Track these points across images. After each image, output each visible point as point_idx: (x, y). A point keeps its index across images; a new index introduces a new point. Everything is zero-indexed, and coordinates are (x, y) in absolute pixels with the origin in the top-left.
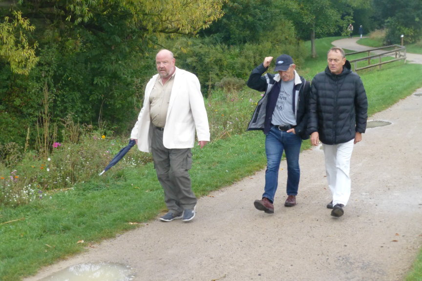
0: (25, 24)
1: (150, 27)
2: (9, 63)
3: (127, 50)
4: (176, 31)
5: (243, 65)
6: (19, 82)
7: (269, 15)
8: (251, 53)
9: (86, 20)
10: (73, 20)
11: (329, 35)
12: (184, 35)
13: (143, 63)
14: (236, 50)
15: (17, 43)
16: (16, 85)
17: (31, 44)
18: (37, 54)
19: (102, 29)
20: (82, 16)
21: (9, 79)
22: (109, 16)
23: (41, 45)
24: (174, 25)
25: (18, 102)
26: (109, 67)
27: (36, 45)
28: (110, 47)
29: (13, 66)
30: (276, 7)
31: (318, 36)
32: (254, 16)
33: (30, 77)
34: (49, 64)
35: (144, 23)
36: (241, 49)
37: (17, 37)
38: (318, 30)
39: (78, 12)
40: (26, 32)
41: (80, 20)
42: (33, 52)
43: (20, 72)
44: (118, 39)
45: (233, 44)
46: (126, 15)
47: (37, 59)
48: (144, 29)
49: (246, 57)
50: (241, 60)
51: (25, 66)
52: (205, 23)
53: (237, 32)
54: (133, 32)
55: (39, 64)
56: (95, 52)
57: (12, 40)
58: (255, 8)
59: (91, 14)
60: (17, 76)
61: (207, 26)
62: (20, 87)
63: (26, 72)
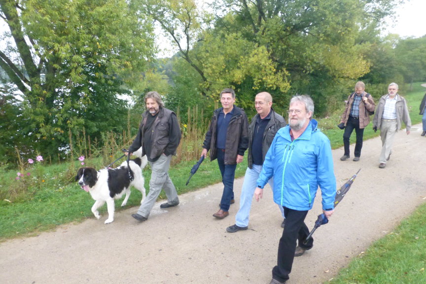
0: (287, 73)
1: (337, 76)
2: (279, 88)
3: (327, 84)
4: (348, 77)
5: (377, 93)
6: (283, 95)
7: (392, 72)
8: (381, 88)
9: (311, 72)
10: (306, 72)
11: (420, 81)
12: (352, 79)
13: (332, 90)
14: (374, 86)
15: (284, 80)
16: (282, 96)
17: (288, 81)
18: (291, 85)
19: (317, 76)
20: (310, 71)
21: (279, 93)
22: (321, 71)
23: (293, 81)
24: (347, 75)
25: (281, 102)
26: (318, 91)
27: (290, 81)
28: (319, 83)
29: (281, 89)
30: (396, 68)
31: (415, 81)
32: (385, 72)
33: (287, 93)
34: (295, 89)
35: (335, 74)
36: (378, 86)
37: (284, 78)
38: (415, 79)
39: (308, 69)
40: (287, 76)
41: (308, 72)
42: (289, 84)
43: (283, 91)
44: (323, 80)
45: (374, 83)
46: (328, 71)
47: (290, 87)
48: (335, 77)
49: (379, 89)
50: (377, 90)
51: (286, 89)
52: (361, 75)
53: (376, 78)
54: (330, 78)
55: (291, 89)
56: (313, 85)
57: (281, 79)
58: (386, 69)
59: (313, 70)
60: (282, 93)
61: (362, 76)
62: (283, 97)
63: (286, 91)
